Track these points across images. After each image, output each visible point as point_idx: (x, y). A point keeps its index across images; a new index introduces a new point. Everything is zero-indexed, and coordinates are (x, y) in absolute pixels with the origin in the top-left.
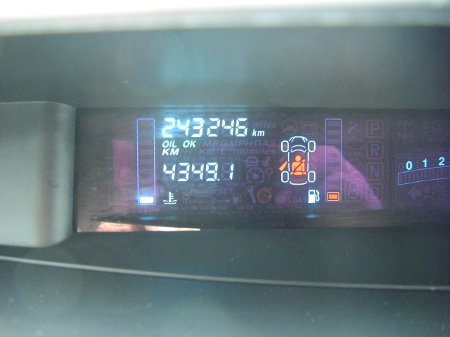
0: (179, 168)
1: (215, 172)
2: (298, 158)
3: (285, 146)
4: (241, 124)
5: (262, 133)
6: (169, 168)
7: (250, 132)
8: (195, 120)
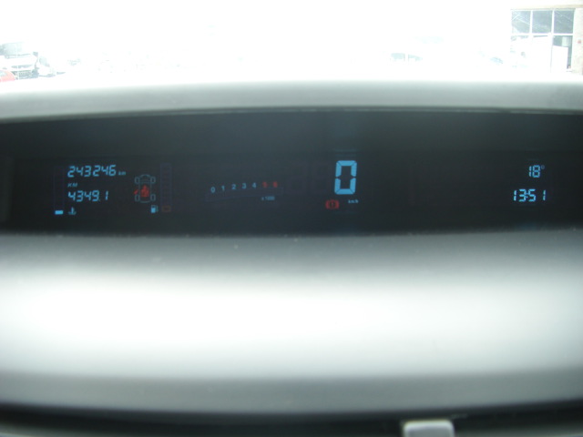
0: (77, 194)
1: (97, 196)
2: (145, 187)
3: (137, 180)
4: (113, 168)
5: (124, 173)
6: (72, 194)
7: (117, 173)
8: (87, 167)
